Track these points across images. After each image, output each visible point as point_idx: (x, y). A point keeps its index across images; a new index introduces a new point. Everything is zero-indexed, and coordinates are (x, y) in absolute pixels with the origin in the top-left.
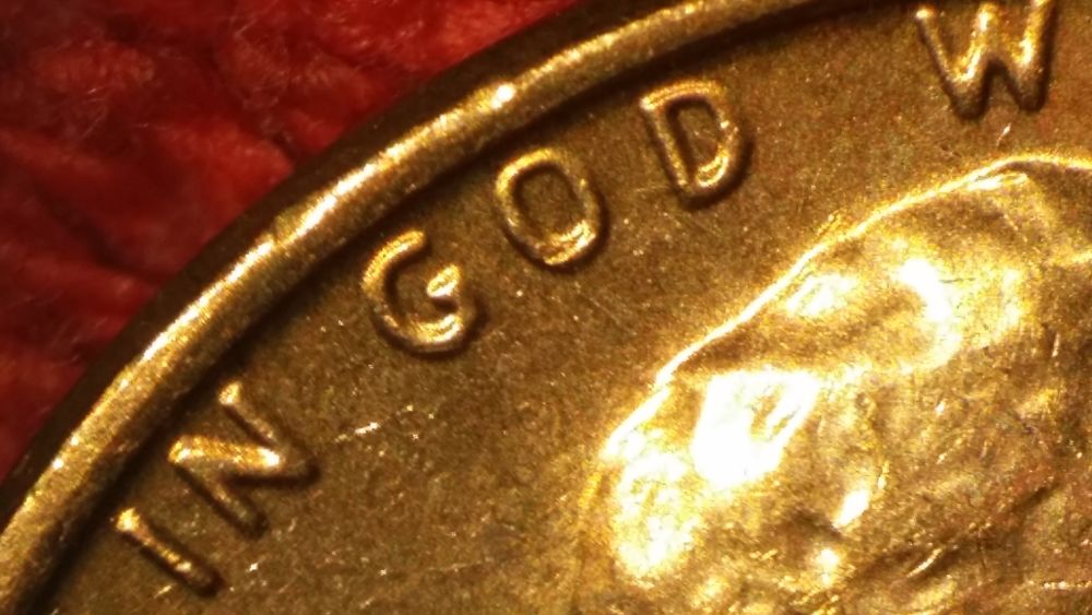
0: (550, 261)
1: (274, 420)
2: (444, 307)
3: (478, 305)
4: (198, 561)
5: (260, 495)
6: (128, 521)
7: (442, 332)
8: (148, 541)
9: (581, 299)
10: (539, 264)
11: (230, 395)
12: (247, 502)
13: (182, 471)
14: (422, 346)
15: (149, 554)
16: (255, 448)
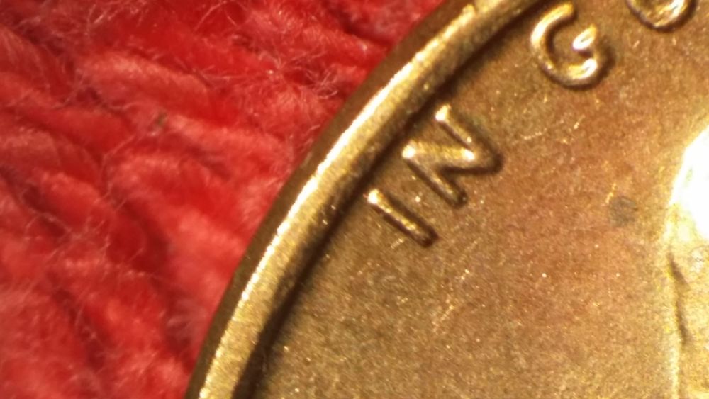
0: (657, 25)
1: (471, 130)
2: (586, 55)
3: (608, 54)
4: (420, 223)
5: (462, 180)
6: (374, 197)
7: (583, 72)
8: (389, 211)
9: (676, 49)
10: (649, 26)
11: (442, 114)
12: (453, 184)
13: (410, 165)
14: (569, 81)
15: (388, 218)
16: (459, 149)
